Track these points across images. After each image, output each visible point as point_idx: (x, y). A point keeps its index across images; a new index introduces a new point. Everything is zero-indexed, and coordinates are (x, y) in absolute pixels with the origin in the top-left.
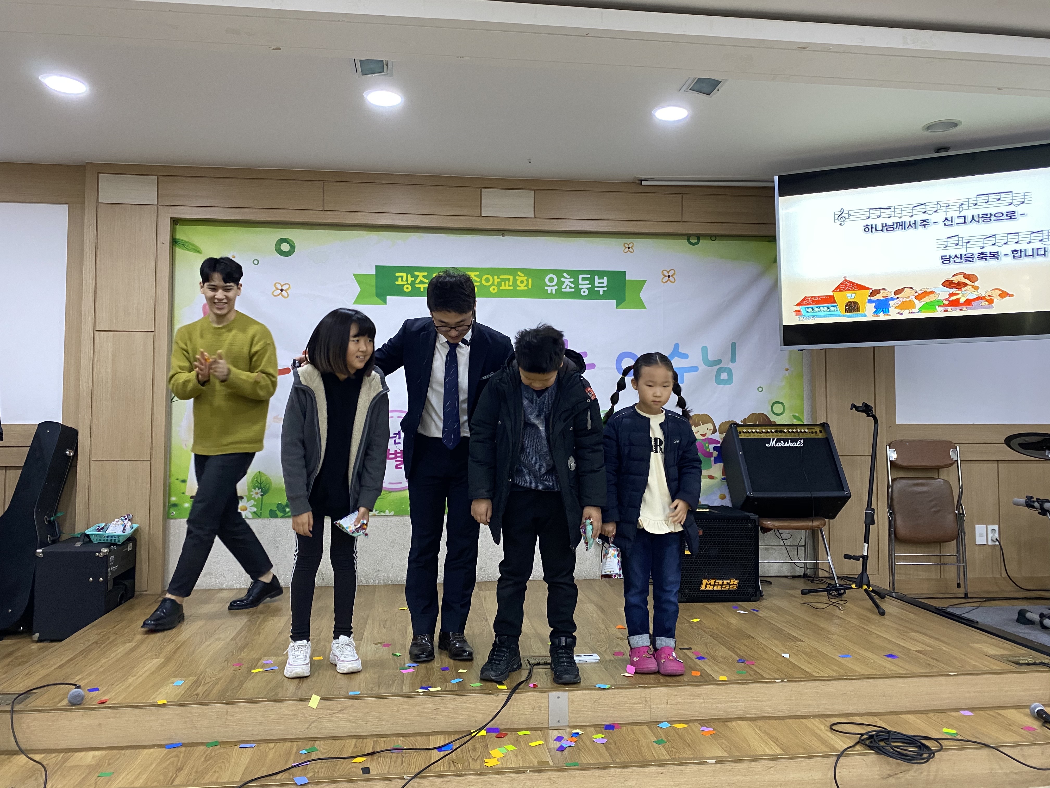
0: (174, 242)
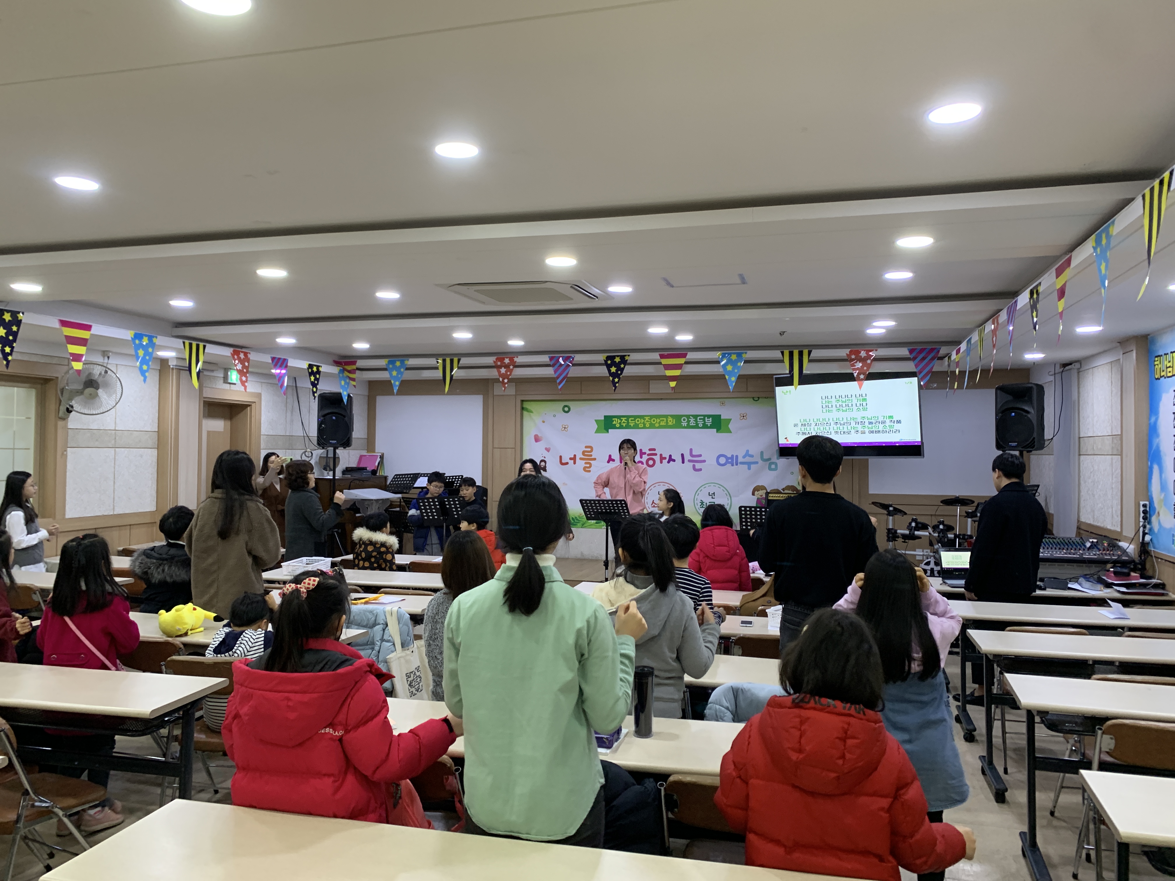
0: (523, 409)
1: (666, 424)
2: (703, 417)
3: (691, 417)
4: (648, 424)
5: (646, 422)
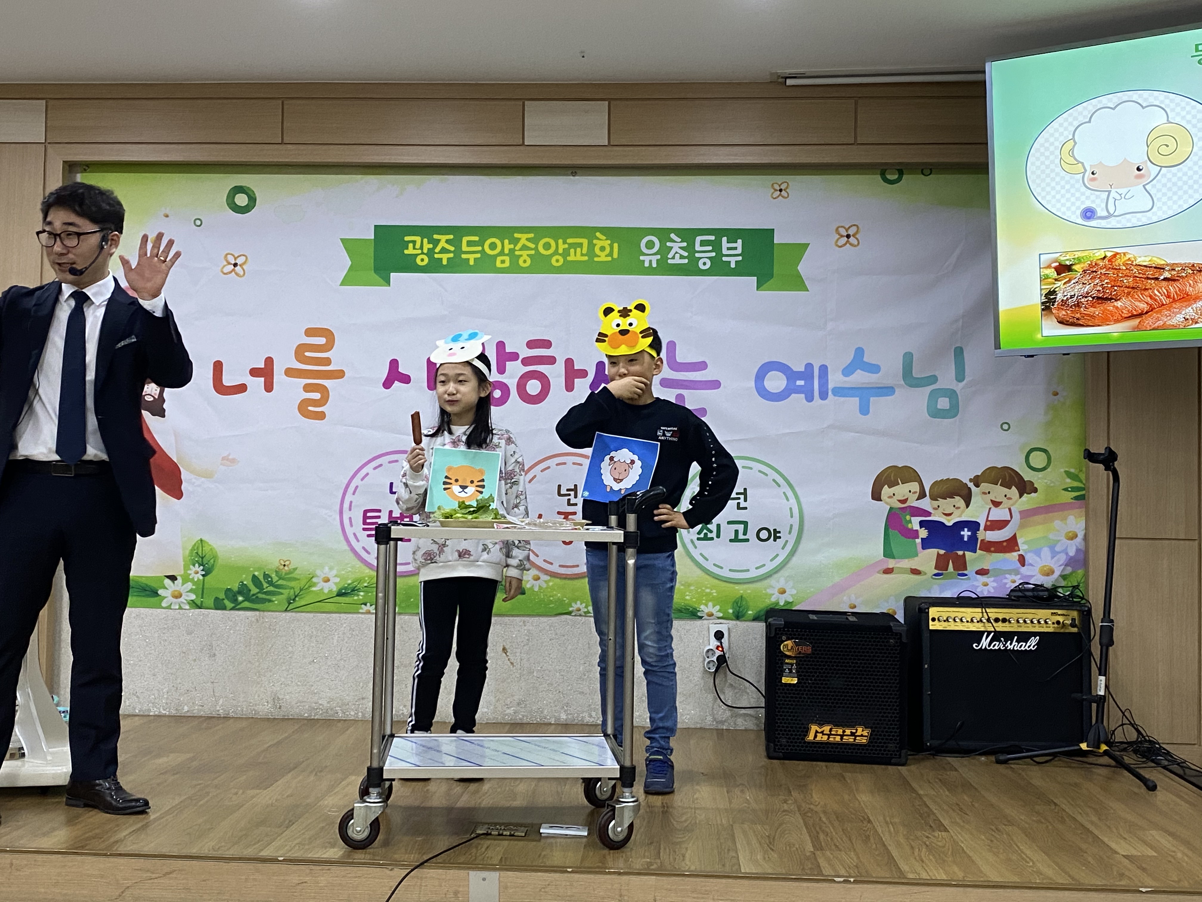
1: (586, 258)
2: (712, 238)
3: (673, 236)
4: (524, 257)
5: (520, 250)
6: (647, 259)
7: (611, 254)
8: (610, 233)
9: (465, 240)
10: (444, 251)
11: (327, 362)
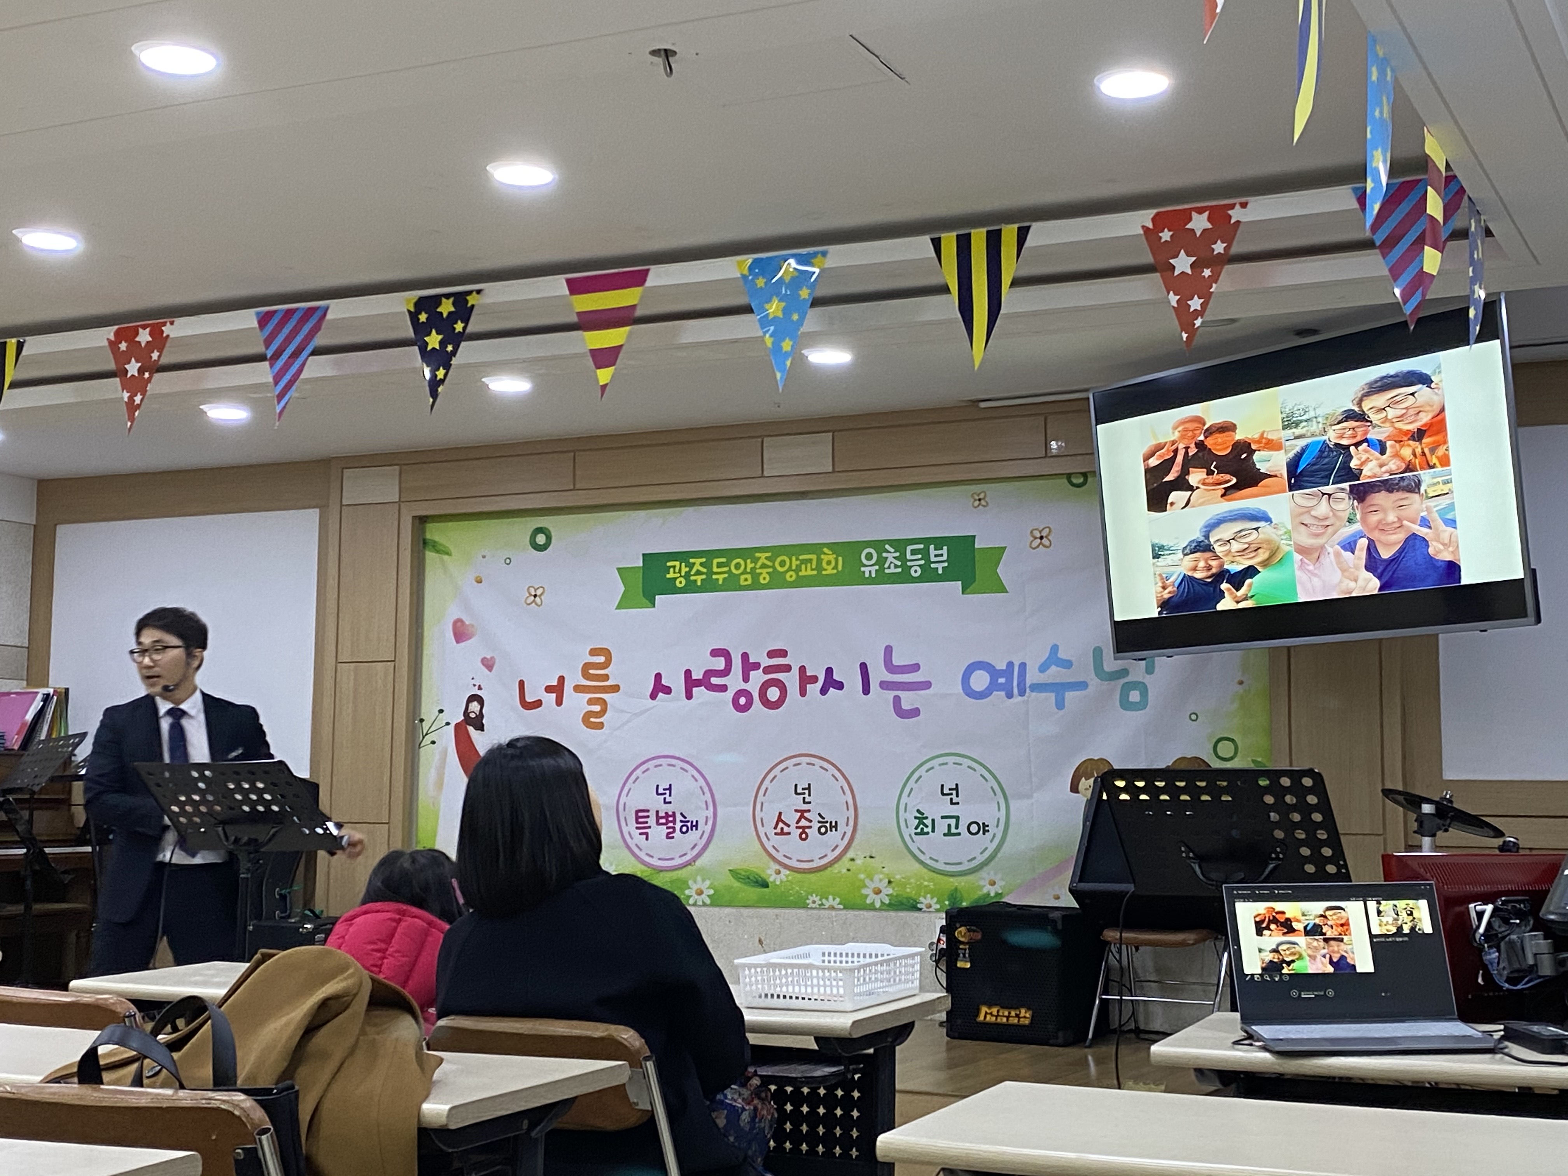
0: (421, 542)
1: (815, 572)
2: (922, 546)
3: (887, 547)
4: (765, 575)
5: (761, 568)
6: (866, 570)
7: (836, 567)
8: (834, 547)
9: (715, 561)
10: (698, 573)
11: (606, 677)
